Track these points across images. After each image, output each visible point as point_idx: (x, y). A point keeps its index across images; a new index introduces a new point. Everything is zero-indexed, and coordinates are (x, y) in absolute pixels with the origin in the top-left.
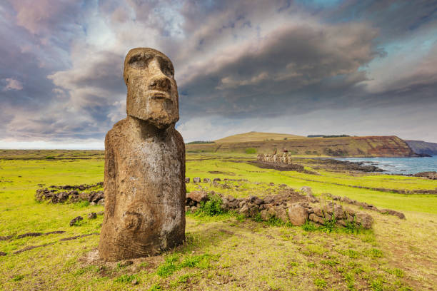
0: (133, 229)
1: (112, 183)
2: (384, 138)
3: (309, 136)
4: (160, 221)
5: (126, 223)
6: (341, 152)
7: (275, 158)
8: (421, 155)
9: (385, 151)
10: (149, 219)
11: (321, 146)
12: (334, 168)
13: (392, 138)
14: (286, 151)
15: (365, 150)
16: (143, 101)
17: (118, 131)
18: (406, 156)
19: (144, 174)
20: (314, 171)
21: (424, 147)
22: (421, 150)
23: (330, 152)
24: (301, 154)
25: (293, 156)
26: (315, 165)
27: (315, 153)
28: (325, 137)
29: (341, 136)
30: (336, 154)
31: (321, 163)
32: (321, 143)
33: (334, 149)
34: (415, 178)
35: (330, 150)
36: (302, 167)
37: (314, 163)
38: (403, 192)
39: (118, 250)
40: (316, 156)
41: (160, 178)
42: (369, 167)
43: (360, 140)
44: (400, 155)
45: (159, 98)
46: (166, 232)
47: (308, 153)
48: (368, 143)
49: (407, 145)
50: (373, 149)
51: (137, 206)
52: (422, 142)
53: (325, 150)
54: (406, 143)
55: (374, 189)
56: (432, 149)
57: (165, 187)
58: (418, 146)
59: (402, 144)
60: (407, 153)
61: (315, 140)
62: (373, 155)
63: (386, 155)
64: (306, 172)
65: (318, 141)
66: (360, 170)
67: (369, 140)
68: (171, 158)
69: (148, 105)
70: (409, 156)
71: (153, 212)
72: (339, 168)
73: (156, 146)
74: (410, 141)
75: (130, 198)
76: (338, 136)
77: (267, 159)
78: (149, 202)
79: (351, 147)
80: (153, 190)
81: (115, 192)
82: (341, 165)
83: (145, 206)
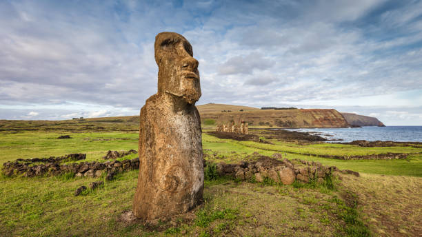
0: (171, 190)
1: (149, 151)
2: (326, 111)
3: (262, 108)
4: (191, 182)
5: (166, 184)
6: (290, 123)
7: (233, 128)
8: (354, 126)
9: (326, 122)
10: (184, 181)
11: (273, 117)
12: (285, 138)
13: (332, 111)
14: (244, 122)
15: (309, 121)
16: (177, 80)
17: (153, 105)
18: (342, 127)
19: (179, 142)
20: (267, 140)
21: (356, 119)
22: (354, 122)
23: (281, 123)
24: (256, 125)
25: (250, 127)
26: (268, 135)
27: (268, 124)
28: (276, 109)
29: (290, 109)
30: (285, 125)
31: (273, 133)
32: (273, 115)
33: (284, 120)
34: (349, 145)
35: (281, 121)
36: (257, 137)
37: (267, 133)
38: (343, 158)
39: (157, 209)
40: (268, 127)
41: (190, 146)
42: (314, 137)
43: (305, 112)
44: (338, 126)
45: (191, 78)
46: (194, 192)
47: (261, 124)
48: (313, 115)
49: (343, 117)
50: (317, 120)
51: (175, 170)
52: (354, 114)
53: (276, 121)
54: (342, 115)
55: (320, 156)
56: (362, 121)
57: (194, 154)
58: (351, 118)
59: (339, 116)
60: (343, 124)
61: (267, 112)
62: (316, 126)
63: (326, 126)
64: (261, 141)
65: (271, 113)
66: (306, 139)
67: (313, 112)
68: (195, 129)
69: (181, 83)
70: (345, 127)
71: (187, 175)
72: (289, 137)
73: (185, 118)
74: (345, 114)
75: (168, 163)
76: (287, 109)
77: (225, 129)
78: (183, 167)
79: (299, 119)
80: (185, 156)
81: (153, 159)
82: (290, 135)
83: (181, 170)
